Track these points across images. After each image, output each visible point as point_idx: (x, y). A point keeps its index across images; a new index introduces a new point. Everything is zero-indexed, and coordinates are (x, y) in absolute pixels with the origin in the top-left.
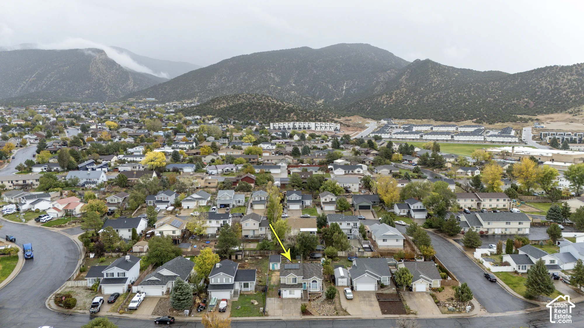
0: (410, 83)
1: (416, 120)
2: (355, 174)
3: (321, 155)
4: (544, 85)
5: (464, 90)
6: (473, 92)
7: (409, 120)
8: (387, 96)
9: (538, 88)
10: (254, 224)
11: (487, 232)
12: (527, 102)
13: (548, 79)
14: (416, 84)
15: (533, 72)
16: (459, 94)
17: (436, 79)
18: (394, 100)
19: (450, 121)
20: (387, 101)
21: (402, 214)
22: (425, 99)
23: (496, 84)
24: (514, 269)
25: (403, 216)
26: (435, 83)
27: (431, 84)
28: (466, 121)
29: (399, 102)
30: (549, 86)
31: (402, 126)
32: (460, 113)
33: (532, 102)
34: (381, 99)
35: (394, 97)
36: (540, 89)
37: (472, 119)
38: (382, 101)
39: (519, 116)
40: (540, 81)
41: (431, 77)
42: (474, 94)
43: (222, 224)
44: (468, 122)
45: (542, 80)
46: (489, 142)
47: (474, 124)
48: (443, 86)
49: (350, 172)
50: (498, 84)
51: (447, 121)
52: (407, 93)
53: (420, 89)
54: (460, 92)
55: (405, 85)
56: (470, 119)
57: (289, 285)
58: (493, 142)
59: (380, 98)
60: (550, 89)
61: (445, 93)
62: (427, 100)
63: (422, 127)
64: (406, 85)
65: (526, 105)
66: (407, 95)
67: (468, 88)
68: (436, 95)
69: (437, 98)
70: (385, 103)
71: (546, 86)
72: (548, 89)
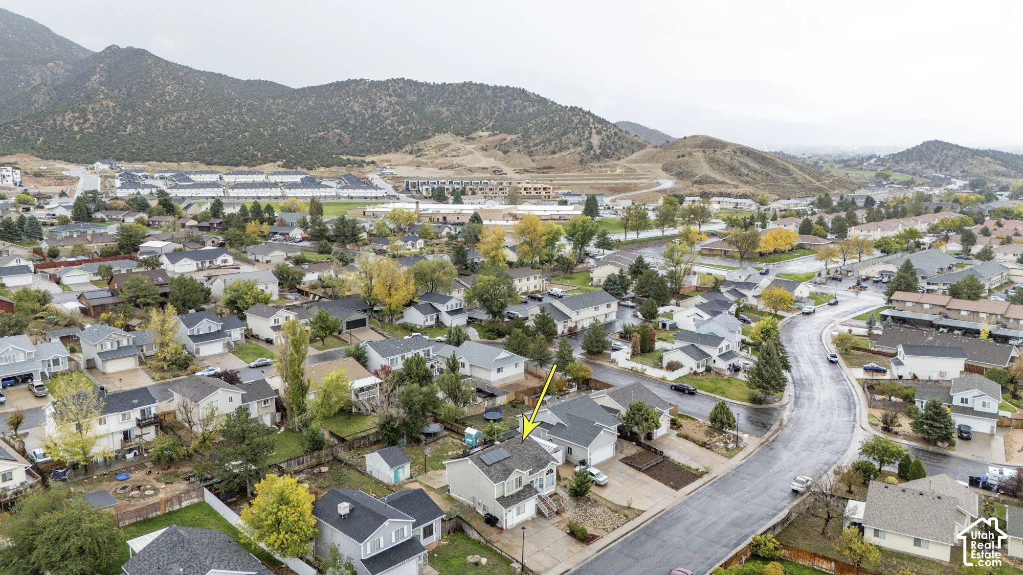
0: (116, 92)
1: (164, 163)
2: (219, 267)
3: (75, 236)
4: (356, 109)
5: (231, 110)
6: (247, 114)
7: (151, 162)
8: (76, 115)
9: (348, 112)
10: (231, 399)
11: (576, 327)
12: (339, 135)
13: (360, 100)
14: (129, 95)
15: (333, 88)
16: (225, 117)
17: (169, 87)
18: (93, 123)
19: (237, 165)
20: (77, 125)
21: (429, 323)
22: (161, 123)
23: (278, 104)
24: (691, 369)
25: (431, 327)
26: (170, 94)
27: (163, 95)
28: (267, 165)
29: (107, 128)
30: (363, 111)
31: (156, 175)
32: (246, 150)
33: (346, 136)
34: (64, 119)
35: (90, 117)
36: (353, 116)
37: (275, 162)
38: (66, 124)
39: (345, 158)
40: (347, 101)
41: (159, 81)
42: (251, 119)
43: (140, 418)
44: (269, 167)
45: (351, 100)
46: (345, 197)
47: (281, 169)
48: (187, 101)
49: (207, 264)
50: (282, 103)
51: (231, 165)
52: (118, 111)
53: (144, 104)
54: (225, 114)
55: (104, 94)
56: (271, 161)
57: (512, 496)
58: (352, 198)
59: (60, 119)
60: (367, 116)
61: (196, 114)
62: (165, 126)
63: (203, 176)
64: (108, 94)
65: (339, 140)
66: (118, 114)
67: (236, 107)
68: (181, 117)
69: (183, 123)
70: (76, 129)
71: (360, 111)
72: (364, 116)
